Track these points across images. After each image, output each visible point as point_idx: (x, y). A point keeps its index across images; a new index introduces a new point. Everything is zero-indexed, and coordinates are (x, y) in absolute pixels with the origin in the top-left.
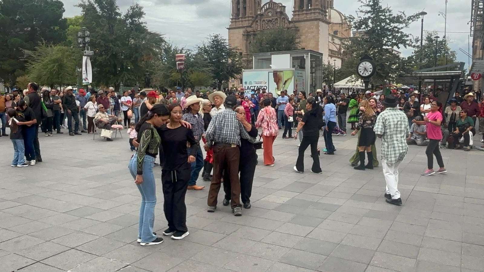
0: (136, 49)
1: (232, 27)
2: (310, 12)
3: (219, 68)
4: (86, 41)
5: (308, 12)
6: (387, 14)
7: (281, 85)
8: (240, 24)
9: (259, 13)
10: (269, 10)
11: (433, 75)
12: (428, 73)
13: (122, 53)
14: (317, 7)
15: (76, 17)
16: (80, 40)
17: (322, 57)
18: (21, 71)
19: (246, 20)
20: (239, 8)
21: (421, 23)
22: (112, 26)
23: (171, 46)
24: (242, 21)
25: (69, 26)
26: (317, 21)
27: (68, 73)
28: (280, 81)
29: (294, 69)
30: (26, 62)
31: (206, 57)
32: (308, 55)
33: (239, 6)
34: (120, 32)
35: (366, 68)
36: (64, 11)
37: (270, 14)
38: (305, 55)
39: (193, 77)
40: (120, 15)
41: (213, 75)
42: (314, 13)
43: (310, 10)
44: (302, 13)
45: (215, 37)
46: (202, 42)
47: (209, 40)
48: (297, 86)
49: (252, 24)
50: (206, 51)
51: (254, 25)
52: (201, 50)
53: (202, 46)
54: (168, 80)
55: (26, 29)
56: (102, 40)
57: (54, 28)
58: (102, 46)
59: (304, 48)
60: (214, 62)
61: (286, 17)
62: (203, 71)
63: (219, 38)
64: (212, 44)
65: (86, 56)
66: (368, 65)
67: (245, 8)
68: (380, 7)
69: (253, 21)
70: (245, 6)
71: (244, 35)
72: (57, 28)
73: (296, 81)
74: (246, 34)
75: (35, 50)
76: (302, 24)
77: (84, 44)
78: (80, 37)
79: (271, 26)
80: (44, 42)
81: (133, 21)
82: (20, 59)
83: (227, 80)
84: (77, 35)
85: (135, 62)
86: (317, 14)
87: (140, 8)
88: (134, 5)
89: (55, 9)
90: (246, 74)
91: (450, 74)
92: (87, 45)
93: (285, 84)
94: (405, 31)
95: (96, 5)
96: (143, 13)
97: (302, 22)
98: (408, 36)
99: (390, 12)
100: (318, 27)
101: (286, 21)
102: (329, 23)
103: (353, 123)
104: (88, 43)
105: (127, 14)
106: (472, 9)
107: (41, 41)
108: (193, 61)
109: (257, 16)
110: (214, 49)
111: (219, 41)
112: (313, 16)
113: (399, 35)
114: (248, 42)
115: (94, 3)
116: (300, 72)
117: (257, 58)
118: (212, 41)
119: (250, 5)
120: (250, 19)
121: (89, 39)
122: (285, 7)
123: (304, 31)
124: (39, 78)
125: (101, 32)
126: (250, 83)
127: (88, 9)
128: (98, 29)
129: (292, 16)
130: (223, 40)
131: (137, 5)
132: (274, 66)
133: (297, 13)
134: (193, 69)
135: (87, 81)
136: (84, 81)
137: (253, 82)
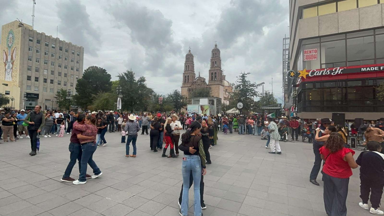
0: (141, 95)
1: (183, 87)
2: (215, 81)
3: (177, 104)
4: (120, 91)
6: (248, 83)
7: (204, 111)
8: (186, 86)
9: (194, 81)
10: (198, 80)
11: (269, 108)
12: (266, 108)
13: (135, 96)
14: (219, 79)
15: (116, 81)
16: (117, 91)
17: (221, 100)
18: (89, 103)
19: (189, 84)
20: (186, 79)
21: (262, 87)
22: (132, 85)
23: (157, 94)
24: (187, 84)
25: (113, 85)
27: (110, 105)
29: (209, 105)
30: (92, 99)
31: (171, 99)
34: (135, 87)
35: (240, 105)
36: (111, 78)
37: (199, 82)
38: (214, 99)
39: (166, 107)
40: (135, 80)
41: (174, 106)
42: (217, 82)
44: (212, 82)
45: (176, 91)
48: (211, 112)
49: (191, 85)
50: (171, 96)
52: (169, 96)
53: (170, 94)
54: (155, 108)
55: (94, 85)
57: (106, 85)
58: (126, 93)
59: (214, 96)
60: (175, 101)
61: (205, 83)
62: (170, 105)
64: (174, 93)
65: (120, 97)
66: (241, 104)
67: (188, 79)
68: (246, 80)
72: (107, 85)
73: (210, 110)
74: (189, 89)
75: (97, 94)
76: (212, 86)
77: (119, 92)
78: (117, 89)
79: (199, 86)
80: (101, 91)
81: (141, 83)
82: (90, 98)
83: (180, 109)
84: (116, 89)
85: (140, 101)
86: (219, 82)
87: (144, 78)
89: (107, 77)
90: (189, 107)
91: (276, 108)
93: (205, 111)
94: (256, 90)
95: (125, 77)
96: (145, 80)
98: (257, 92)
99: (250, 82)
100: (219, 86)
102: (223, 86)
103: (235, 129)
105: (138, 80)
106: (283, 82)
107: (100, 91)
108: (166, 100)
110: (175, 96)
111: (177, 92)
112: (217, 83)
113: (254, 92)
114: (190, 93)
116: (212, 106)
117: (194, 100)
119: (190, 78)
120: (191, 83)
122: (205, 79)
123: (213, 89)
124: (98, 106)
125: (127, 87)
126: (191, 110)
127: (122, 78)
128: (125, 86)
129: (208, 83)
130: (179, 92)
131: (143, 77)
132: (201, 103)
133: (210, 82)
134: (166, 104)
135: (119, 108)
136: (117, 108)
137: (192, 110)
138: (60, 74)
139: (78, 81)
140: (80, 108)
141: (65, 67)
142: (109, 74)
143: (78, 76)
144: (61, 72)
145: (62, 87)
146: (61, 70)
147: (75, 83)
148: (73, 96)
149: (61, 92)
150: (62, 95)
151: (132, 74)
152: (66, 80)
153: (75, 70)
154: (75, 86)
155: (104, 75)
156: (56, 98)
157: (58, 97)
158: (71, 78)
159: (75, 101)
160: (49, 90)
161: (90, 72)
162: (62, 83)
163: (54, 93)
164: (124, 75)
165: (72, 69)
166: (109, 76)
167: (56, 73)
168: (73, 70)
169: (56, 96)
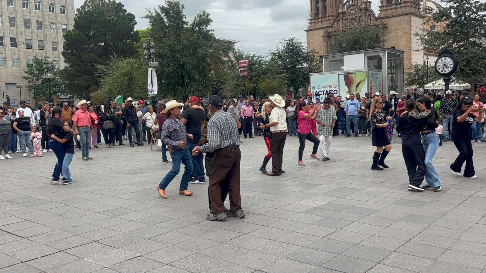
0: (204, 58)
1: (311, 28)
2: (400, 6)
3: (294, 74)
4: (151, 52)
5: (397, 7)
7: (353, 88)
8: (319, 25)
9: (341, 11)
10: (352, 7)
13: (189, 63)
16: (145, 51)
18: (95, 86)
19: (326, 20)
20: (318, 7)
22: (179, 36)
23: (243, 53)
24: (322, 21)
25: (140, 38)
26: (408, 16)
27: (138, 87)
28: (352, 83)
29: (367, 69)
30: (100, 76)
31: (280, 63)
32: (385, 53)
33: (318, 5)
34: (187, 41)
35: (445, 64)
36: (136, 23)
37: (353, 12)
38: (381, 54)
39: (264, 85)
40: (186, 23)
41: (286, 82)
42: (405, 6)
43: (400, 3)
44: (390, 8)
45: (290, 41)
46: (275, 47)
47: (284, 45)
48: (371, 88)
49: (333, 24)
50: (280, 57)
51: (335, 25)
52: (275, 56)
53: (275, 52)
55: (99, 44)
56: (168, 50)
57: (126, 41)
58: (169, 57)
59: (394, 48)
60: (289, 67)
61: (372, 14)
62: (276, 78)
63: (294, 41)
64: (287, 48)
65: (151, 67)
66: (448, 61)
67: (325, 7)
69: (335, 20)
70: (325, 5)
71: (324, 37)
72: (129, 41)
73: (370, 82)
74: (326, 35)
76: (391, 21)
77: (150, 55)
78: (145, 49)
79: (355, 24)
80: (115, 57)
81: (200, 29)
82: (94, 74)
84: (143, 47)
85: (203, 72)
86: (408, 8)
87: (208, 15)
88: (201, 12)
89: (127, 22)
92: (152, 56)
93: (357, 87)
95: (162, 16)
96: (210, 20)
97: (391, 17)
100: (410, 22)
101: (372, 18)
102: (424, 17)
104: (152, 54)
105: (194, 23)
107: (113, 55)
108: (264, 68)
109: (339, 15)
110: (289, 54)
111: (294, 45)
112: (403, 10)
114: (329, 44)
115: (161, 13)
116: (375, 72)
117: (327, 60)
118: (287, 46)
119: (330, 3)
120: (331, 18)
121: (154, 50)
122: (370, 2)
123: (393, 28)
125: (168, 42)
126: (319, 87)
127: (156, 20)
128: (165, 40)
129: (379, 12)
130: (299, 43)
131: (204, 12)
132: (346, 68)
133: (385, 8)
134: (265, 76)
135: (153, 93)
136: (149, 93)
137: (321, 86)
138: (27, 23)
139: (66, 36)
140: (77, 98)
141: (37, 7)
142: (131, 13)
143: (66, 25)
144: (29, 18)
145: (36, 54)
146: (28, 14)
147: (61, 41)
148: (60, 72)
149: (34, 64)
150: (36, 71)
151: (178, 7)
152: (42, 35)
153: (58, 10)
154: (61, 49)
155: (119, 17)
156: (26, 78)
157: (30, 76)
158: (52, 30)
159: (64, 83)
160: (10, 62)
161: (90, 13)
162: (35, 44)
163: (20, 68)
164: (159, 11)
165: (51, 9)
166: (131, 18)
167: (20, 22)
168: (53, 12)
169: (26, 75)
